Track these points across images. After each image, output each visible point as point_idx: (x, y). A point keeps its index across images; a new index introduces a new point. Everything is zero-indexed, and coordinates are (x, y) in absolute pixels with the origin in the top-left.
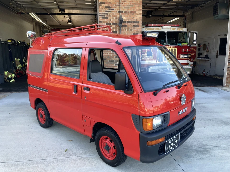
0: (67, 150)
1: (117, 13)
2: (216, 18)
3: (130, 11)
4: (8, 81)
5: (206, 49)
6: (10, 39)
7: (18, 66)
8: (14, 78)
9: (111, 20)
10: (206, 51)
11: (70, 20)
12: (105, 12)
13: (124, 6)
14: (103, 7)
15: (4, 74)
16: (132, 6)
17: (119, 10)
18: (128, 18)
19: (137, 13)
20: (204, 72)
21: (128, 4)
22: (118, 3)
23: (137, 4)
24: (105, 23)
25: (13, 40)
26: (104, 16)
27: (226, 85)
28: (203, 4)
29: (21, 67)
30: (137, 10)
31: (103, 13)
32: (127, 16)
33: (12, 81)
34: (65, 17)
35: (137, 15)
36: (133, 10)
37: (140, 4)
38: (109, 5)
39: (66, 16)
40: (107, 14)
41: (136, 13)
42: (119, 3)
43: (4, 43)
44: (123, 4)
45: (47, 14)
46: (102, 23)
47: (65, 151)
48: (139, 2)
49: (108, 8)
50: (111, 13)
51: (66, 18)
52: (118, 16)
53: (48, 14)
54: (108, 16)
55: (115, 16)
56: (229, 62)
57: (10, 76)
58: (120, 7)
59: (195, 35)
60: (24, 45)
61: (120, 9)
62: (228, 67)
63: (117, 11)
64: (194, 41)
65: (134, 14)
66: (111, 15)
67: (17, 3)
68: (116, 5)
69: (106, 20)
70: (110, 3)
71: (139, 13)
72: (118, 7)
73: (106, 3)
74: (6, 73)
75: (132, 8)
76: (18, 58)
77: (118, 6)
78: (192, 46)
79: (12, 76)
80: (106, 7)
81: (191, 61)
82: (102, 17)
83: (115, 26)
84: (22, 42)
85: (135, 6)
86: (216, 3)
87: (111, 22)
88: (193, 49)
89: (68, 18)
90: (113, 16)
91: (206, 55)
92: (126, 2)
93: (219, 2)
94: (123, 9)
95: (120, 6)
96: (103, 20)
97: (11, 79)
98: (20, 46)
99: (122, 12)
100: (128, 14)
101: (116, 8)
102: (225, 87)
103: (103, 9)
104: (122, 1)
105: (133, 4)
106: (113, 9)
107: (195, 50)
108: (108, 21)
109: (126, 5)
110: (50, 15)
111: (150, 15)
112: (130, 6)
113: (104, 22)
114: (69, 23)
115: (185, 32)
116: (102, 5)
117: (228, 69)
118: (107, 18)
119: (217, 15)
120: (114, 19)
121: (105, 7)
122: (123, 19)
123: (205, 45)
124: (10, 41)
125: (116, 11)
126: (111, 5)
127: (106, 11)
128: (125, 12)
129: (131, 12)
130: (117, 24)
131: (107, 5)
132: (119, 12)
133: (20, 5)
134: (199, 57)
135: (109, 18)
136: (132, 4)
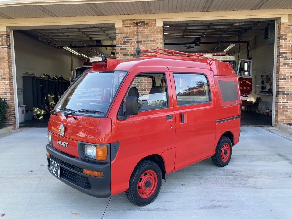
0: (32, 171)
1: (136, 43)
2: (268, 43)
3: (149, 40)
4: (37, 118)
5: (270, 81)
6: (44, 75)
7: (51, 103)
8: (43, 115)
9: (128, 51)
10: (268, 84)
11: (113, 51)
12: (122, 43)
13: (143, 35)
14: (120, 37)
15: (33, 110)
16: (152, 35)
17: (137, 40)
18: (148, 48)
19: (158, 42)
20: (267, 111)
21: (147, 33)
22: (136, 33)
23: (157, 32)
24: (123, 54)
25: (47, 75)
26: (122, 47)
27: (275, 125)
28: (254, 28)
29: (54, 104)
30: (157, 39)
31: (120, 44)
32: (147, 46)
33: (40, 118)
34: (107, 49)
35: (158, 45)
36: (152, 40)
37: (160, 32)
38: (126, 36)
39: (109, 48)
40: (125, 44)
41: (156, 42)
42: (138, 33)
43: (35, 78)
44: (141, 33)
45: (84, 47)
46: (119, 55)
47: (30, 172)
48: (159, 30)
49: (126, 39)
50: (129, 43)
51: (109, 50)
52: (136, 46)
53: (86, 47)
54: (125, 47)
55: (133, 46)
56: (276, 96)
57: (38, 113)
58: (138, 37)
59: (246, 65)
60: (61, 81)
61: (139, 39)
62: (276, 102)
63: (136, 41)
64: (245, 72)
65: (154, 44)
66: (129, 45)
67: (48, 37)
68: (134, 35)
69: (124, 51)
70: (127, 33)
71: (160, 42)
72: (136, 37)
73: (124, 33)
74: (36, 110)
75: (151, 37)
76: (52, 94)
77: (136, 35)
78: (244, 77)
79: (41, 112)
80: (124, 38)
81: (244, 96)
82: (119, 48)
83: (133, 57)
84: (59, 77)
85: (154, 34)
86: (267, 25)
87: (129, 53)
88: (246, 82)
89: (111, 50)
90: (130, 46)
91: (269, 89)
92: (145, 31)
93: (269, 24)
94: (142, 39)
95: (138, 35)
96: (120, 51)
97: (39, 116)
98: (56, 81)
99: (141, 41)
100: (147, 44)
101: (134, 37)
102: (274, 127)
103: (120, 40)
104: (140, 31)
105: (153, 32)
106: (131, 40)
107: (249, 82)
108: (126, 52)
109: (145, 34)
110: (88, 47)
111: (198, 43)
112: (149, 35)
113: (121, 53)
114: (112, 56)
115: (234, 61)
116: (119, 35)
117: (276, 104)
118: (125, 49)
119: (268, 40)
120: (133, 49)
121: (122, 37)
122: (140, 49)
123: (268, 76)
124: (43, 77)
125: (134, 42)
126: (129, 35)
127: (124, 42)
128: (144, 41)
129: (151, 41)
130: (135, 55)
131: (124, 35)
132: (137, 42)
133: (53, 39)
134: (262, 92)
135: (127, 49)
136: (151, 33)
